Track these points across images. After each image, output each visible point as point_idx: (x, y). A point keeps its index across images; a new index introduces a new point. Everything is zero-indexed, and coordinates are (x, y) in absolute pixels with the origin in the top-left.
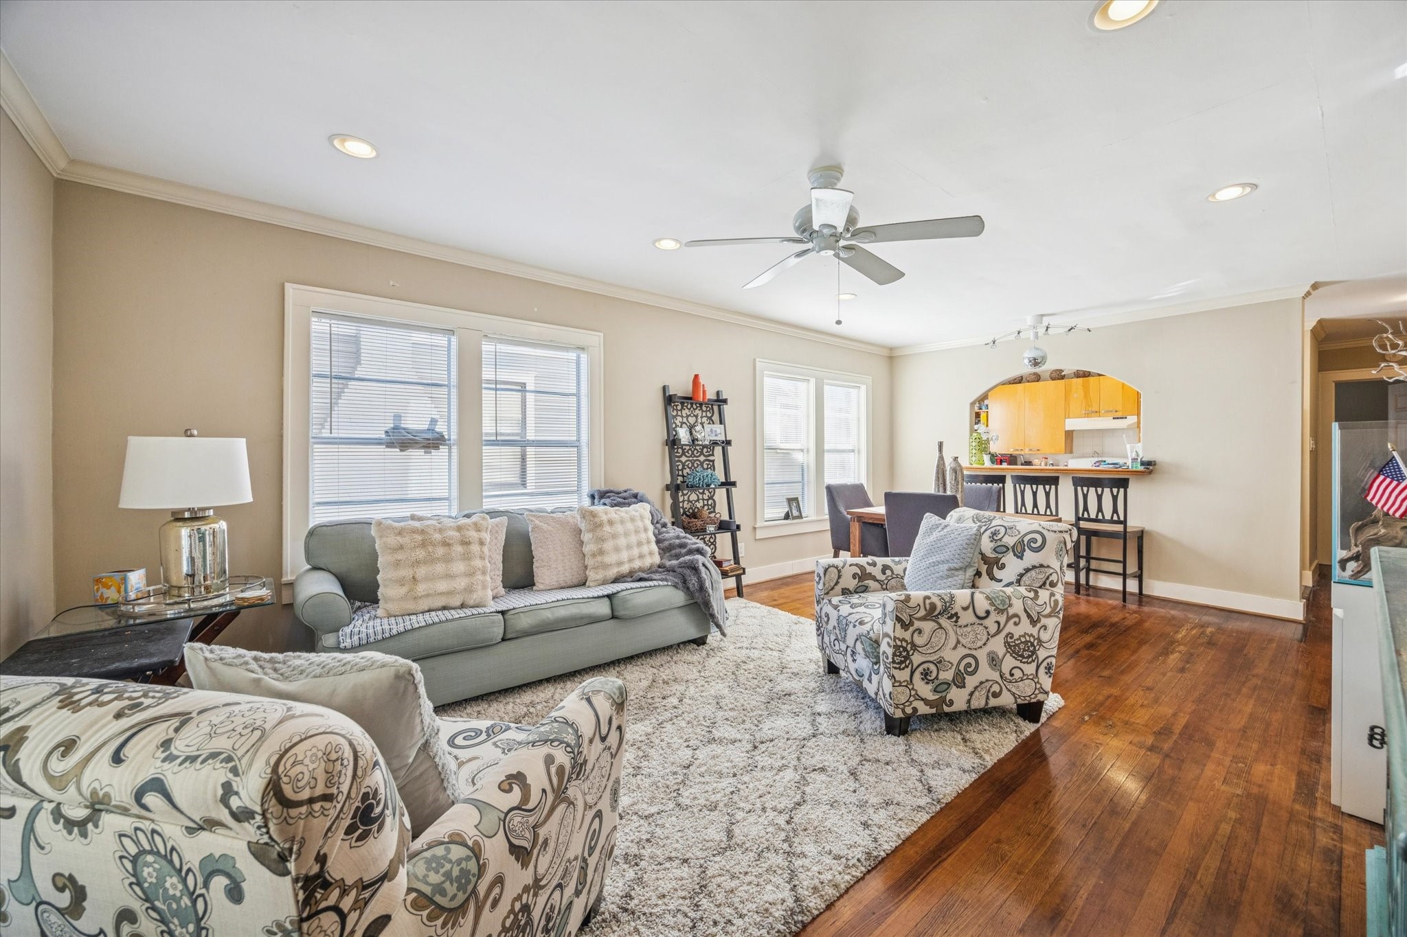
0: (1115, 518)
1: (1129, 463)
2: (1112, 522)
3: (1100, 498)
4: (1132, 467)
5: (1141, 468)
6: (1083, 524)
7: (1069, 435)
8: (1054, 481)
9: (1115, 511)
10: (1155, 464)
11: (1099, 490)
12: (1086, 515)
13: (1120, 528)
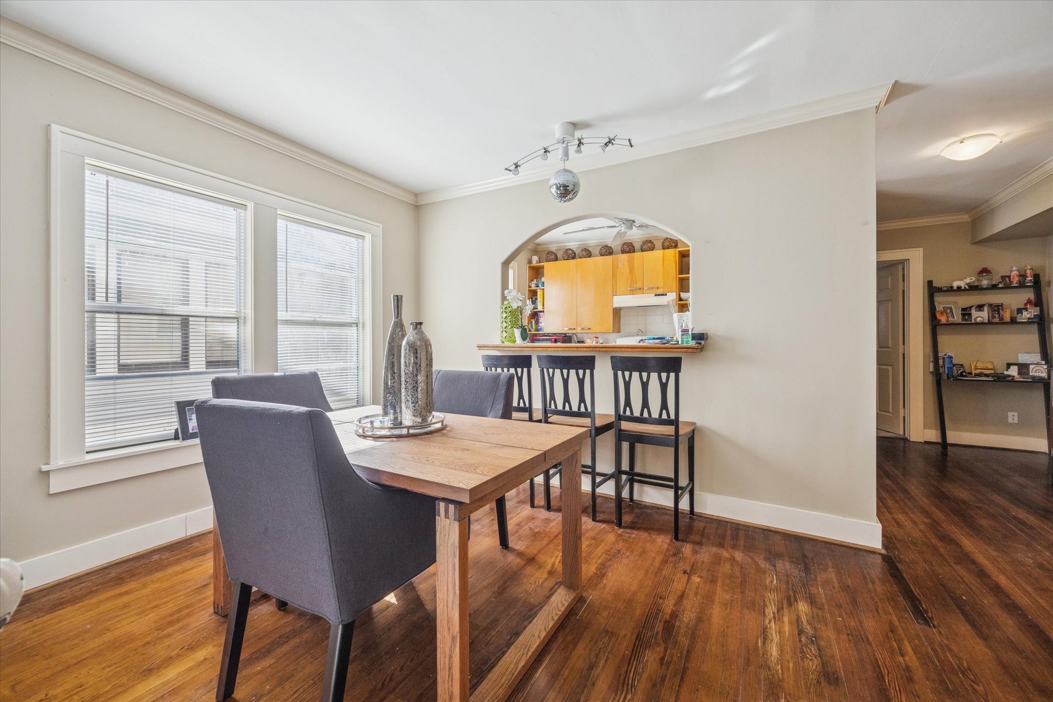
0: (664, 416)
1: (678, 336)
2: (660, 422)
3: (645, 386)
4: (682, 343)
5: (692, 343)
6: (625, 425)
7: (617, 312)
8: (587, 363)
9: (664, 406)
10: (707, 339)
11: (645, 375)
12: (628, 413)
13: (669, 430)
